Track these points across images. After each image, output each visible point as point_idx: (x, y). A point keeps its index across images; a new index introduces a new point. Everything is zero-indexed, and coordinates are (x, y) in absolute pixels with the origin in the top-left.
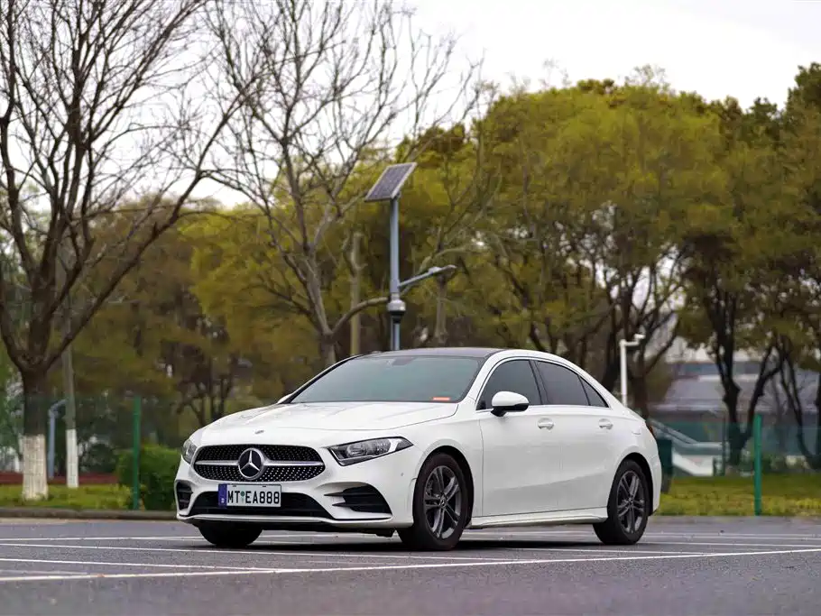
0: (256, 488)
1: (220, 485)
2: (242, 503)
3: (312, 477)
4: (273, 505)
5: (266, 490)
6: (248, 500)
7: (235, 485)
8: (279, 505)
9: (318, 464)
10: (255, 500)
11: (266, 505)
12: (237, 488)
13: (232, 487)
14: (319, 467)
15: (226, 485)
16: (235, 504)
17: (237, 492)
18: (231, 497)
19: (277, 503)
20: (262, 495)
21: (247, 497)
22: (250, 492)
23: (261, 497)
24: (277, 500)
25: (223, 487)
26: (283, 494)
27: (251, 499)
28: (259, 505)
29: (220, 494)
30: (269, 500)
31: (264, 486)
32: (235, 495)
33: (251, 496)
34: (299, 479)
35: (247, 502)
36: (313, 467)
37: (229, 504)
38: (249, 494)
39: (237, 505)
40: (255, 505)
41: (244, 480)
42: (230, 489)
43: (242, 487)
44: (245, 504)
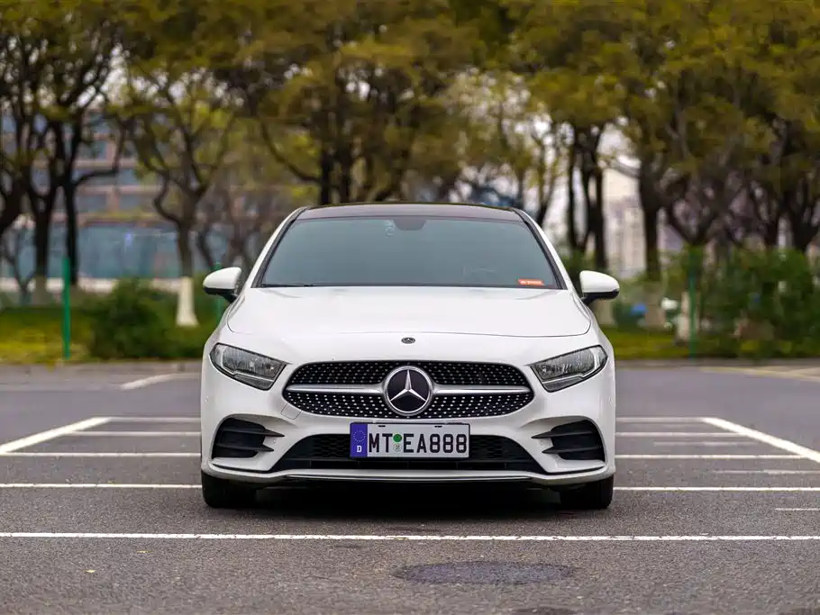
0: (422, 428)
1: (353, 426)
2: (396, 452)
3: (513, 410)
4: (455, 454)
5: (442, 432)
6: (408, 447)
7: (382, 425)
8: (466, 455)
9: (523, 390)
10: (421, 447)
11: (442, 454)
12: (388, 429)
13: (377, 427)
14: (523, 395)
15: (367, 423)
16: (382, 453)
17: (387, 436)
18: (375, 443)
19: (464, 451)
20: (435, 439)
21: (406, 443)
22: (412, 435)
23: (432, 443)
24: (461, 447)
25: (359, 429)
26: (473, 438)
27: (413, 446)
28: (429, 454)
29: (354, 438)
30: (448, 447)
31: (439, 425)
32: (382, 440)
33: (414, 440)
34: (491, 414)
35: (405, 451)
36: (514, 395)
37: (373, 454)
38: (408, 439)
39: (387, 455)
40: (422, 454)
41: (394, 415)
42: (373, 430)
43: (396, 428)
44: (402, 454)
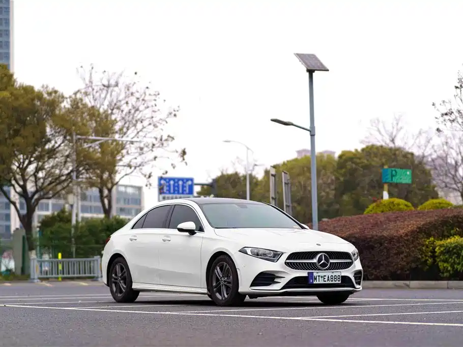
0: (329, 274)
1: (308, 273)
2: (321, 282)
4: (337, 282)
5: (334, 275)
6: (325, 280)
7: (317, 273)
8: (340, 282)
9: (350, 261)
10: (328, 280)
11: (334, 282)
12: (319, 274)
13: (316, 273)
14: (350, 263)
15: (313, 272)
16: (318, 282)
17: (319, 276)
18: (316, 279)
20: (332, 277)
21: (324, 279)
22: (325, 276)
24: (339, 280)
25: (310, 274)
26: (342, 276)
27: (326, 280)
28: (331, 282)
29: (310, 278)
30: (335, 280)
31: (333, 272)
32: (318, 277)
33: (326, 278)
35: (324, 281)
37: (315, 283)
40: (328, 282)
41: (319, 270)
43: (322, 273)
